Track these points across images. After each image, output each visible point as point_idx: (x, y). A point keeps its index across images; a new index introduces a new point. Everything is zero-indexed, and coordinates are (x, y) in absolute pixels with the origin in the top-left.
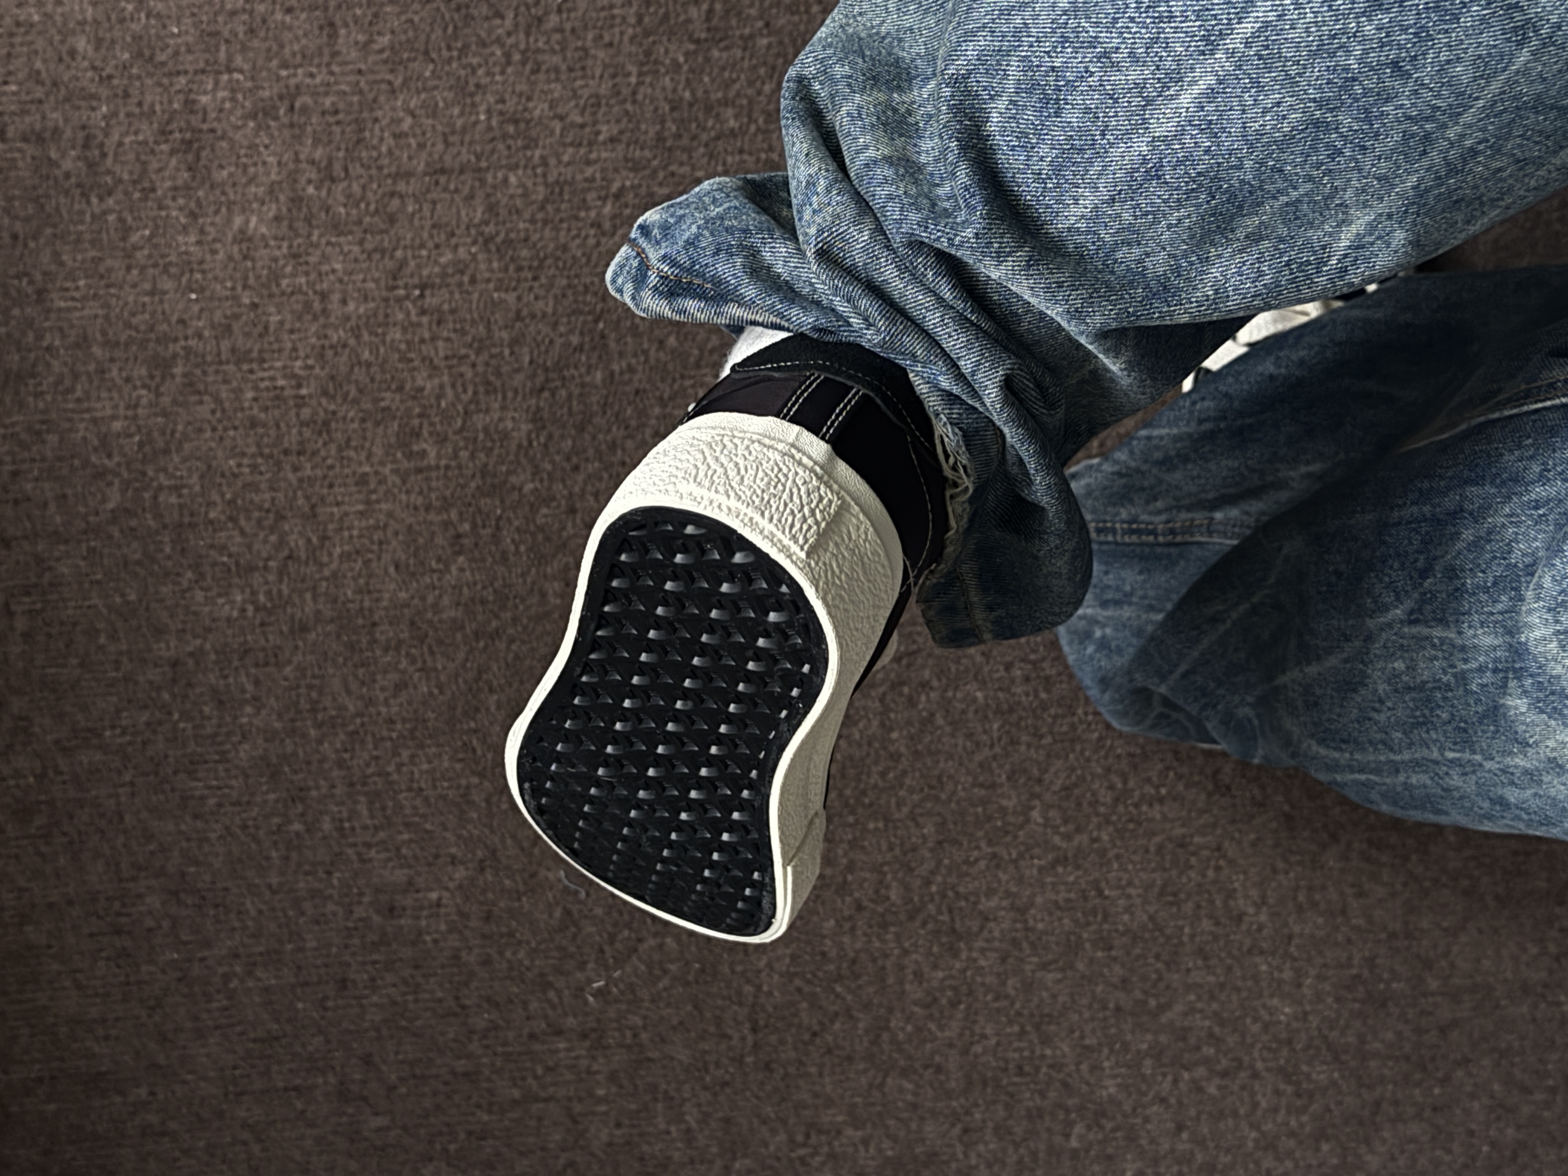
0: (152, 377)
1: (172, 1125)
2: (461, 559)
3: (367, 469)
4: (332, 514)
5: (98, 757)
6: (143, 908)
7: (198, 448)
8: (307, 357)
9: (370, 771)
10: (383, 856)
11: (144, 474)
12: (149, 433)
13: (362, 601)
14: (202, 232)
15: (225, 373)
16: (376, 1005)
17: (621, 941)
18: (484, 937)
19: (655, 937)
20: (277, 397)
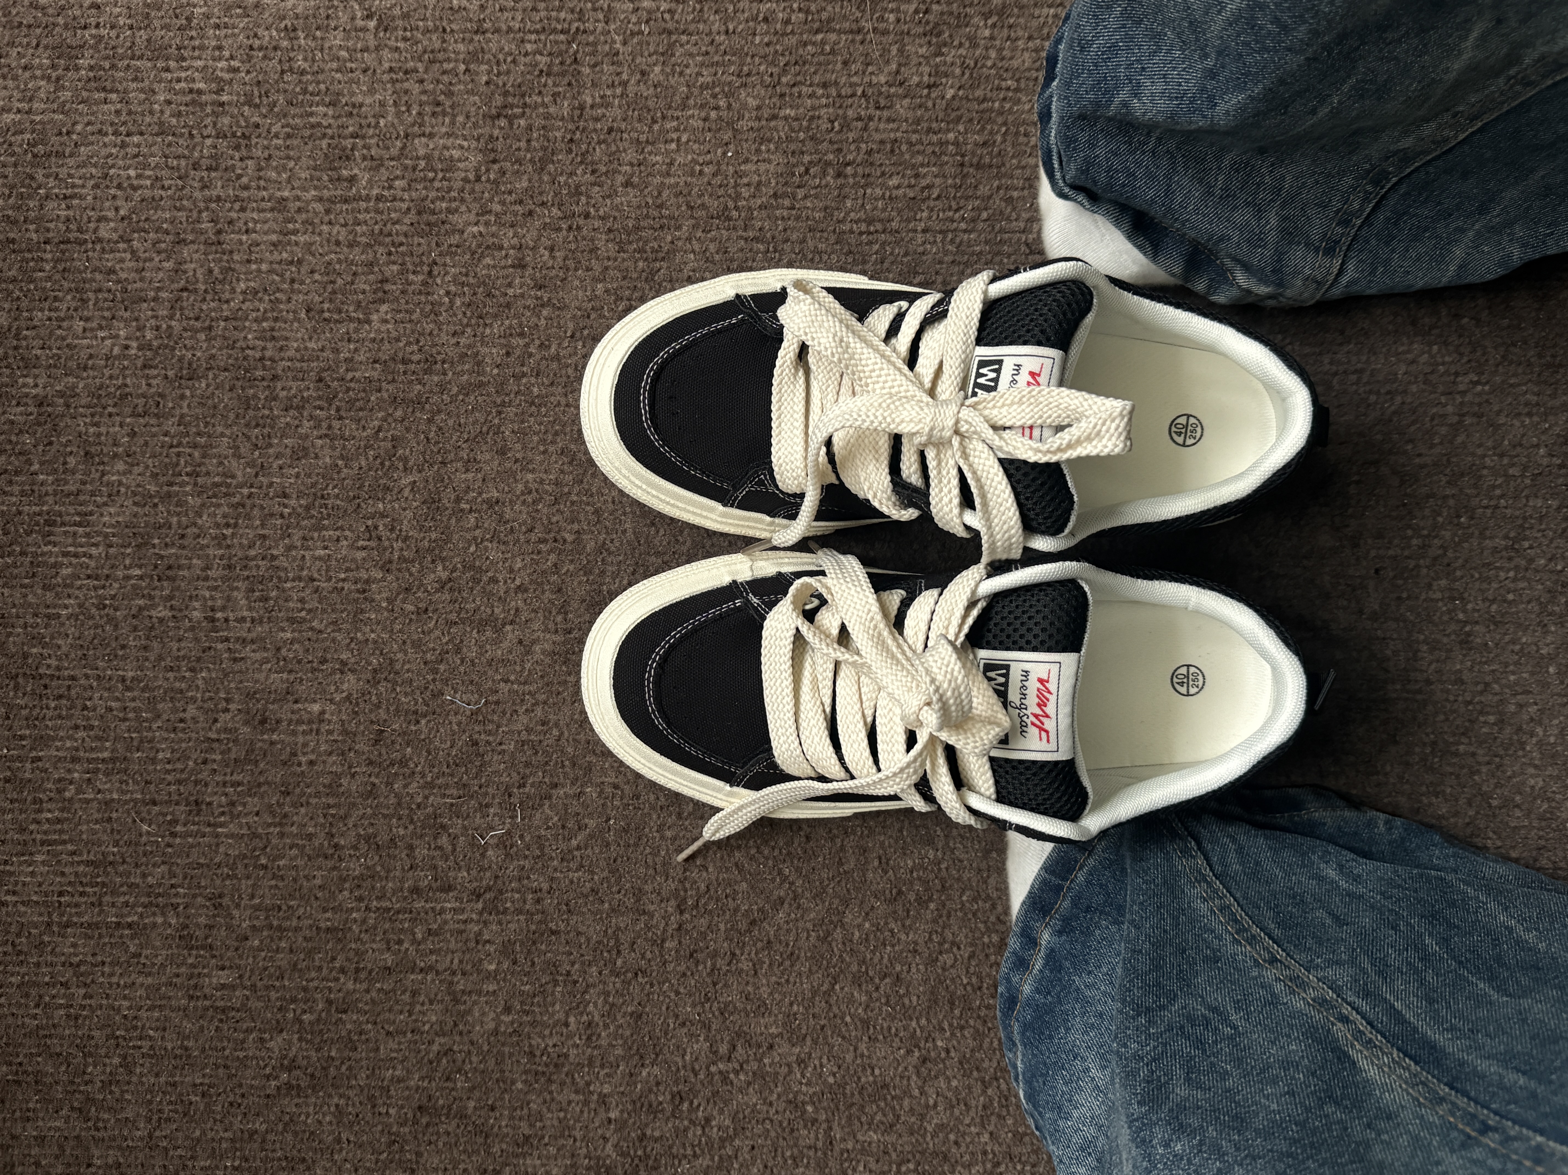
0: (53, 67)
2: (384, 308)
3: (286, 194)
4: (240, 242)
7: (96, 153)
8: (232, 57)
9: (252, 553)
10: (258, 656)
11: (32, 178)
12: (43, 132)
13: (264, 349)
15: (138, 70)
16: (232, 836)
17: (532, 785)
18: (371, 763)
19: (573, 784)
20: (193, 102)
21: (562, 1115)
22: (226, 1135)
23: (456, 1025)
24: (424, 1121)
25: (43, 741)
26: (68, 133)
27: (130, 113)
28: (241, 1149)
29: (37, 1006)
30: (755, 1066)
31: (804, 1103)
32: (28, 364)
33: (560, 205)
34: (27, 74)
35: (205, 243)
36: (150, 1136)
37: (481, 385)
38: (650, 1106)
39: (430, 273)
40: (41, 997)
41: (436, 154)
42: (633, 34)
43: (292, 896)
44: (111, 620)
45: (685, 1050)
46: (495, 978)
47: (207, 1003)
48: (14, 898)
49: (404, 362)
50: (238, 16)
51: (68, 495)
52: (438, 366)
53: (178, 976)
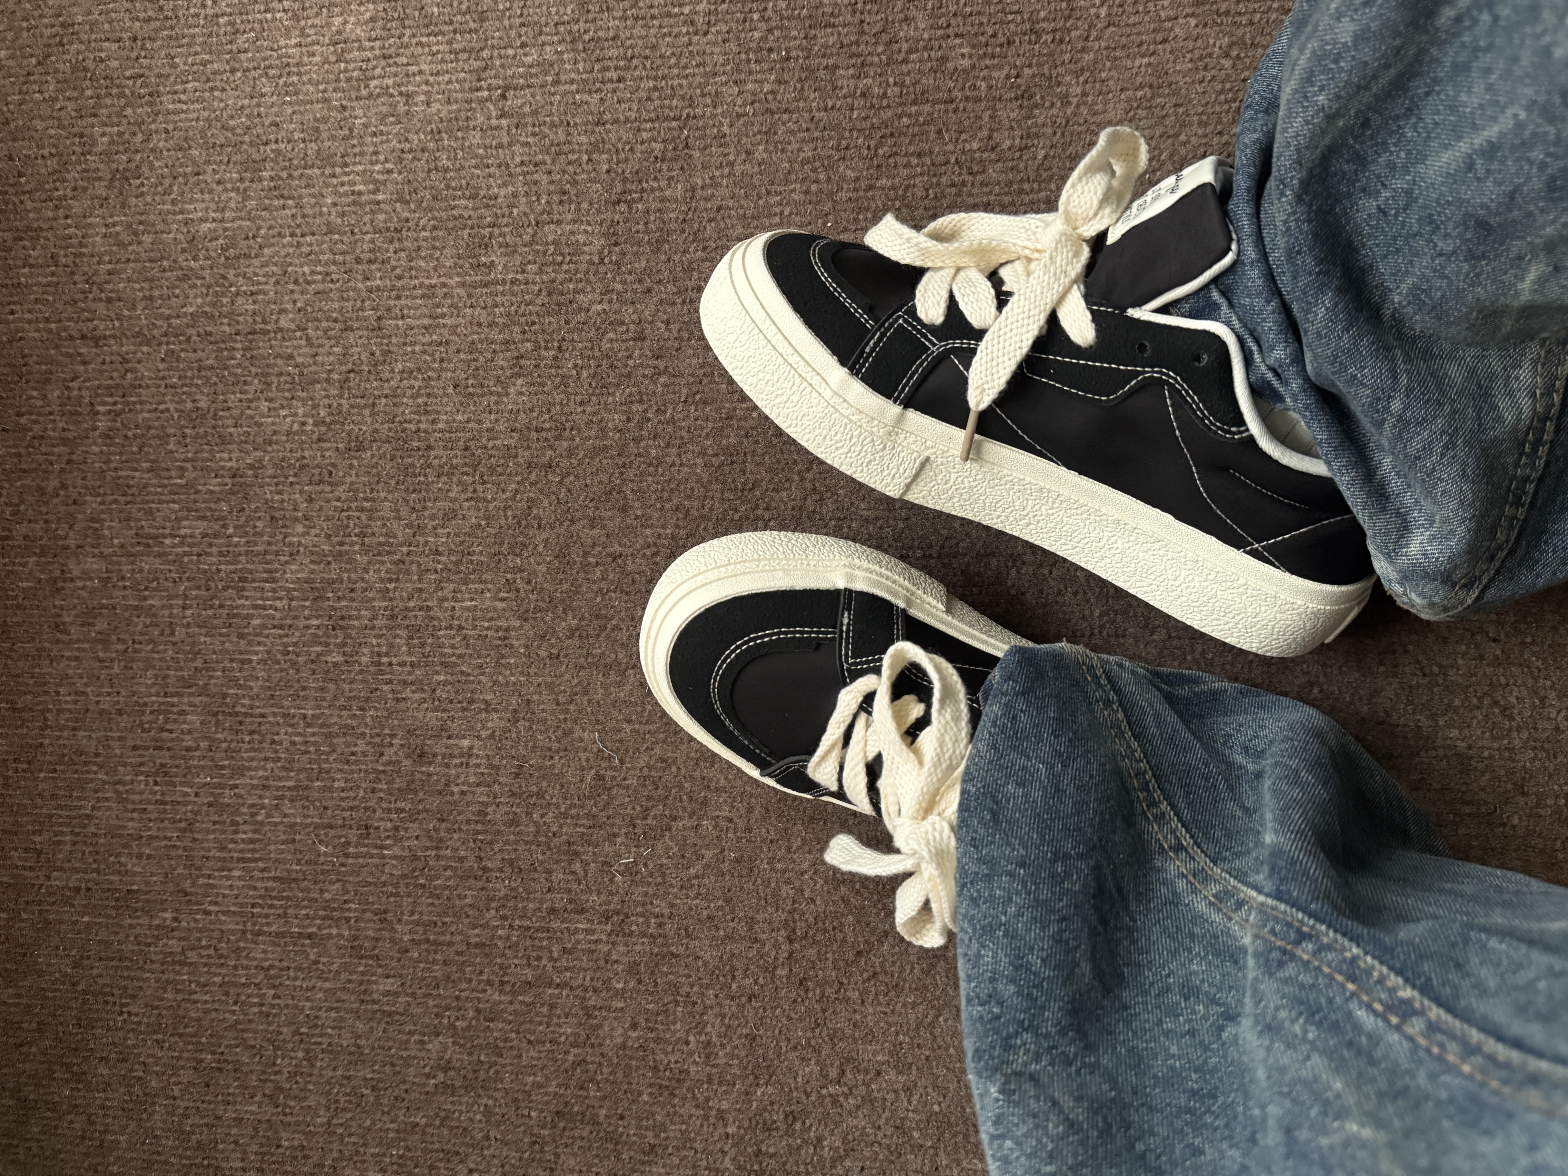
0: (241, 180)
1: (193, 956)
2: (520, 381)
3: (433, 281)
4: (397, 326)
5: (158, 564)
6: (185, 727)
7: (277, 254)
8: (386, 161)
9: (411, 604)
11: (224, 277)
12: (233, 238)
14: (303, 35)
15: (310, 177)
16: (395, 857)
17: (655, 817)
18: (513, 794)
19: (691, 817)
20: (355, 203)
21: (684, 1127)
22: (392, 1126)
23: (588, 1038)
24: (562, 1125)
25: (240, 771)
26: (254, 237)
27: (304, 216)
28: (404, 1140)
29: (235, 1003)
30: (862, 1090)
31: (911, 1129)
32: (224, 441)
33: (675, 280)
34: (220, 188)
35: (367, 329)
36: (329, 1123)
37: (606, 448)
38: (765, 1124)
39: (560, 348)
40: (238, 995)
41: (563, 239)
42: (739, 116)
43: (446, 914)
44: (294, 664)
45: (797, 1072)
46: (622, 995)
47: (376, 1007)
48: (216, 908)
49: (537, 430)
50: (392, 124)
51: (257, 555)
52: (567, 432)
53: (350, 981)
